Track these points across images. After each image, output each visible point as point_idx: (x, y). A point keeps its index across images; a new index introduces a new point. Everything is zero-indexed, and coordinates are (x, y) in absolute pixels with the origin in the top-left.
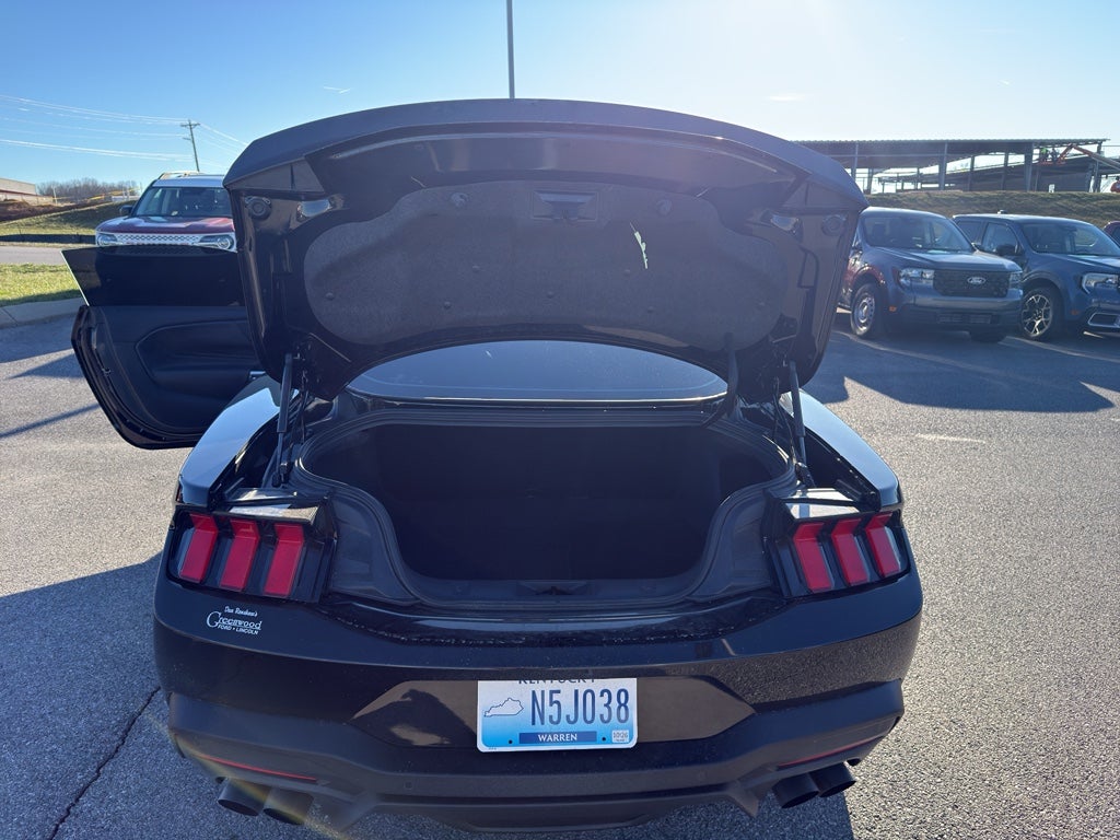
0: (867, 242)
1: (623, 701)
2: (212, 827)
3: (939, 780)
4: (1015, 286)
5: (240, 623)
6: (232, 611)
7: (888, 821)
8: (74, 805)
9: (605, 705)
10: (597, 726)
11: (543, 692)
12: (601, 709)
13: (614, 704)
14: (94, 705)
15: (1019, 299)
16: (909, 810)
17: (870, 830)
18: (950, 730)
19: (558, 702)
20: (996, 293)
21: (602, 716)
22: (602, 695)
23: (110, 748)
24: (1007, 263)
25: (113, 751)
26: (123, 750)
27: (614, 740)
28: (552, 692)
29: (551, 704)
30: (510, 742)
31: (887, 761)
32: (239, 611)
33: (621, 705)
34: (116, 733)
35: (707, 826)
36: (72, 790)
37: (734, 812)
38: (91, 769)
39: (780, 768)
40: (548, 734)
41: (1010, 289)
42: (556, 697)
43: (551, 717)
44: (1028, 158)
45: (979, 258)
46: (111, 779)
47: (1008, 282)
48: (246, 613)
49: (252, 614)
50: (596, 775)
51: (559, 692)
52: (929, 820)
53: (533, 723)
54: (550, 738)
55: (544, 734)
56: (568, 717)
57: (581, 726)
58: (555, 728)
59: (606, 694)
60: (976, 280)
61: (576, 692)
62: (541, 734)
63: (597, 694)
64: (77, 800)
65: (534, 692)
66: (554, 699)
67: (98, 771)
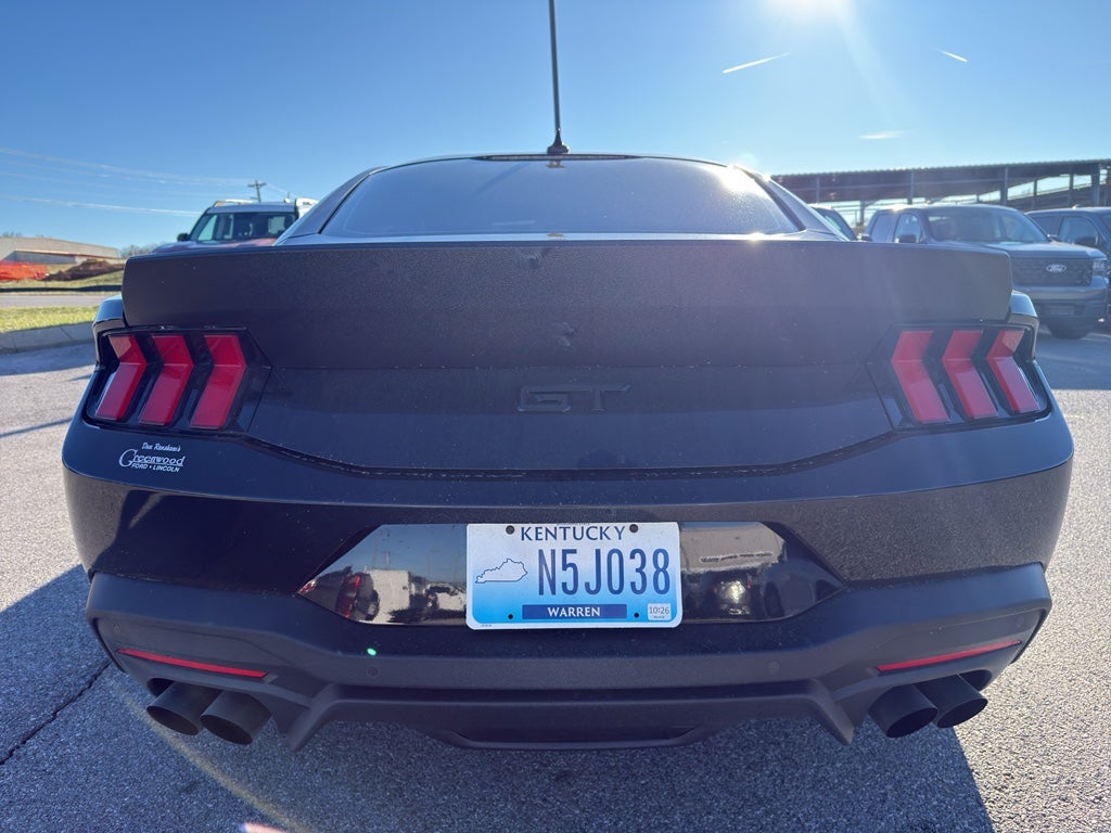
0: (933, 236)
1: (661, 565)
2: (171, 772)
3: (1086, 735)
4: (1100, 273)
5: (159, 459)
6: (151, 447)
7: (1024, 779)
8: (18, 747)
9: (637, 570)
10: (627, 595)
11: (553, 552)
12: (631, 575)
13: (650, 570)
14: (66, 650)
15: (1105, 287)
16: (1049, 768)
17: (1000, 790)
18: (1091, 681)
19: (573, 566)
20: (1078, 282)
21: (633, 584)
22: (632, 557)
23: (73, 691)
24: (1089, 251)
25: (76, 694)
26: (87, 694)
27: (650, 616)
28: (565, 552)
29: (565, 567)
30: (511, 617)
31: (1014, 714)
32: (158, 447)
33: (658, 570)
34: (83, 677)
35: (783, 781)
36: (19, 731)
37: (818, 768)
38: (48, 712)
39: (883, 673)
40: (561, 607)
41: (1094, 277)
42: (570, 558)
43: (564, 585)
44: (1095, 179)
45: (1055, 246)
46: (66, 722)
47: (1091, 269)
48: (168, 449)
49: (174, 449)
50: (626, 660)
51: (574, 551)
52: (1079, 779)
53: (541, 592)
54: (563, 612)
55: (555, 607)
56: (587, 585)
57: (605, 596)
58: (569, 599)
59: (638, 555)
60: (1055, 268)
61: (598, 552)
62: (552, 607)
63: (626, 556)
64: (24, 742)
65: (541, 552)
66: (568, 562)
67: (55, 714)
